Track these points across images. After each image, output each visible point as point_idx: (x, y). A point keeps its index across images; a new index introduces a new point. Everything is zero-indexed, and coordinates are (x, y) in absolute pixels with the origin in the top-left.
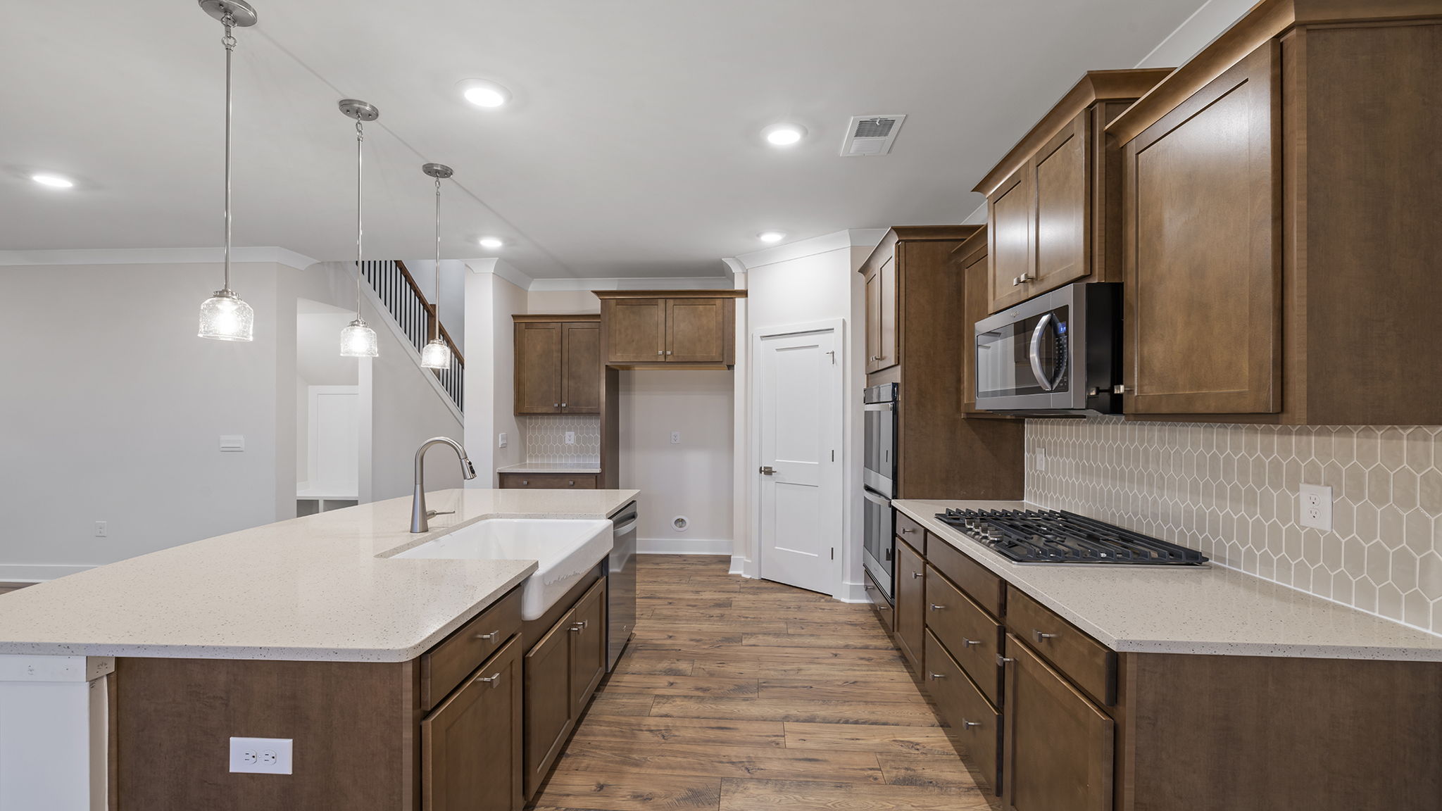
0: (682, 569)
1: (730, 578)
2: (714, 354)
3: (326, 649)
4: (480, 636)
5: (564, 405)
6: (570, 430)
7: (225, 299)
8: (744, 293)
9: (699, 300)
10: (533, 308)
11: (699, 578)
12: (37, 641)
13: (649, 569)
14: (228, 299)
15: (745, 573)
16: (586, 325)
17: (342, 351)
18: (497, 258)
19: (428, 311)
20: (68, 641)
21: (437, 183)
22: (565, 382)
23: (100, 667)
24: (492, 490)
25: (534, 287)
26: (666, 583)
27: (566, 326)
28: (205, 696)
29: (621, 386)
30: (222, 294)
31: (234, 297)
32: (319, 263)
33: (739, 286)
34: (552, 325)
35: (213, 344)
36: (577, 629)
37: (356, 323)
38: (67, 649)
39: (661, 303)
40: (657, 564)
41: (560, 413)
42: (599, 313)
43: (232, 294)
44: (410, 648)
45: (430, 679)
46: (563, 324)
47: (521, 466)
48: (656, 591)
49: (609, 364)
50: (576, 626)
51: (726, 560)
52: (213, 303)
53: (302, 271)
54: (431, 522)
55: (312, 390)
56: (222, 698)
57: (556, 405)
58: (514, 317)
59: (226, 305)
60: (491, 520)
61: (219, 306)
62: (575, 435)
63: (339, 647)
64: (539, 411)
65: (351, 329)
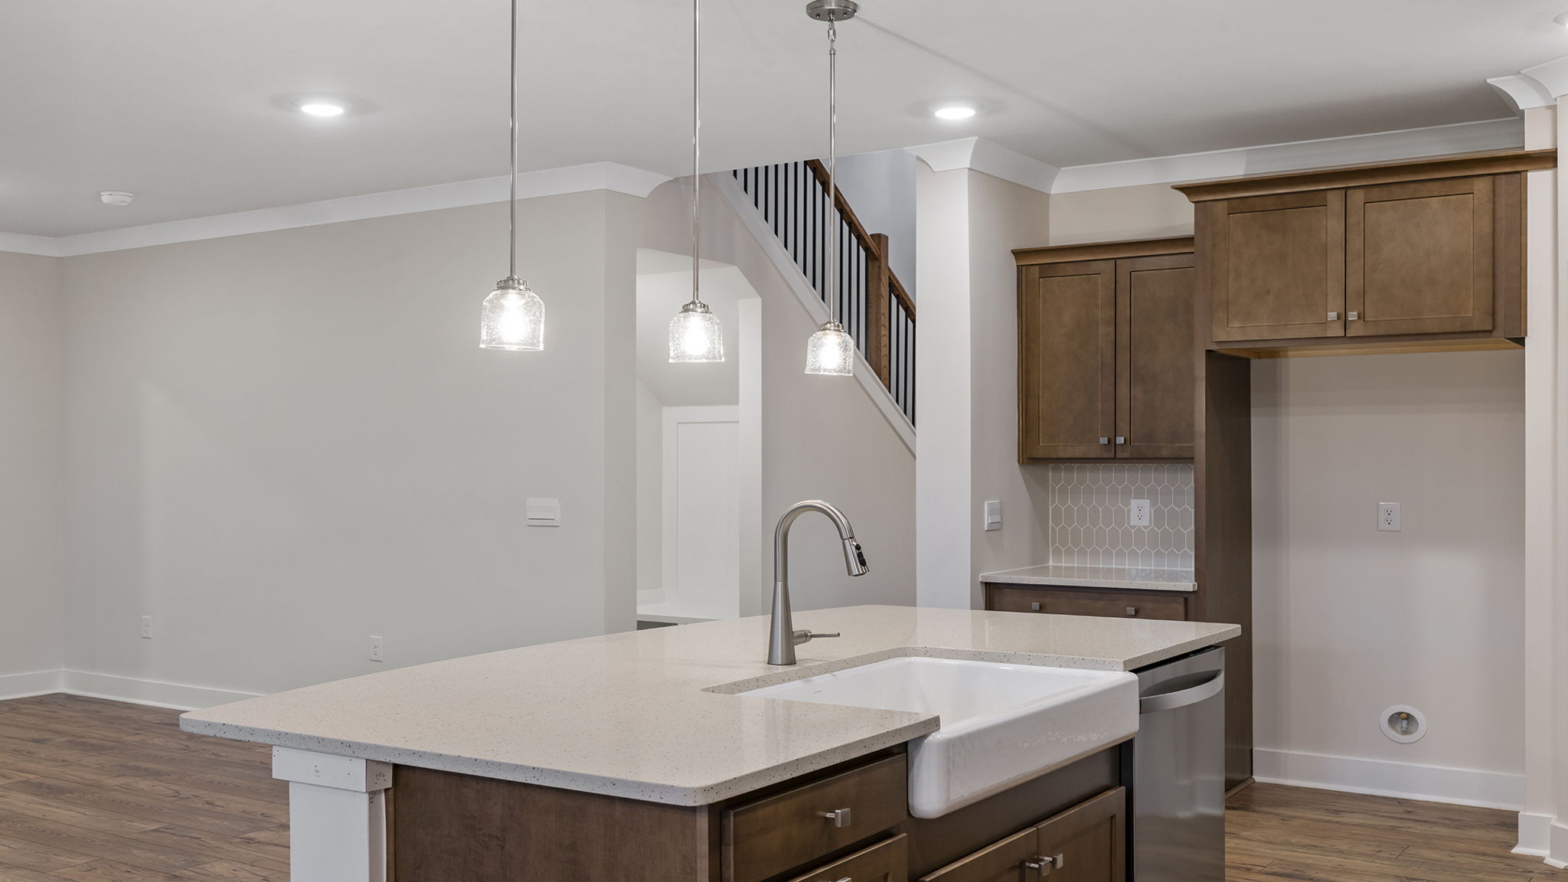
0: (1393, 828)
1: (1508, 862)
2: (1473, 312)
3: (603, 778)
4: (821, 813)
5: (1120, 440)
6: (1139, 495)
7: (511, 291)
8: (1548, 159)
9: (1429, 184)
10: (1063, 230)
11: (1428, 853)
12: (322, 735)
13: (1310, 819)
14: (514, 291)
15: (1552, 856)
16: (1168, 262)
17: (672, 354)
18: (977, 137)
19: (867, 249)
20: (349, 739)
21: (831, 32)
22: (1123, 389)
23: (379, 777)
24: (969, 613)
25: (1063, 184)
26: (1341, 852)
27: (1124, 267)
28: (480, 833)
29: (1254, 397)
30: (505, 285)
31: (522, 287)
32: (671, 181)
33: (1535, 141)
34: (1094, 267)
35: (497, 357)
36: (1037, 866)
37: (692, 306)
38: (346, 749)
39: (1335, 201)
40: (1336, 812)
41: (1111, 457)
42: (1190, 231)
43: (519, 283)
44: (699, 788)
45: (732, 847)
46: (1118, 261)
47: (1034, 572)
48: (1309, 866)
49: (1214, 347)
50: (1037, 861)
51: (1508, 822)
52: (497, 298)
53: (644, 198)
54: (801, 651)
55: (670, 414)
56: (498, 838)
57: (1104, 440)
58: (1017, 254)
59: (513, 300)
60: (913, 659)
61: (504, 302)
62: (1152, 506)
63: (618, 777)
64: (1068, 455)
65: (685, 318)
